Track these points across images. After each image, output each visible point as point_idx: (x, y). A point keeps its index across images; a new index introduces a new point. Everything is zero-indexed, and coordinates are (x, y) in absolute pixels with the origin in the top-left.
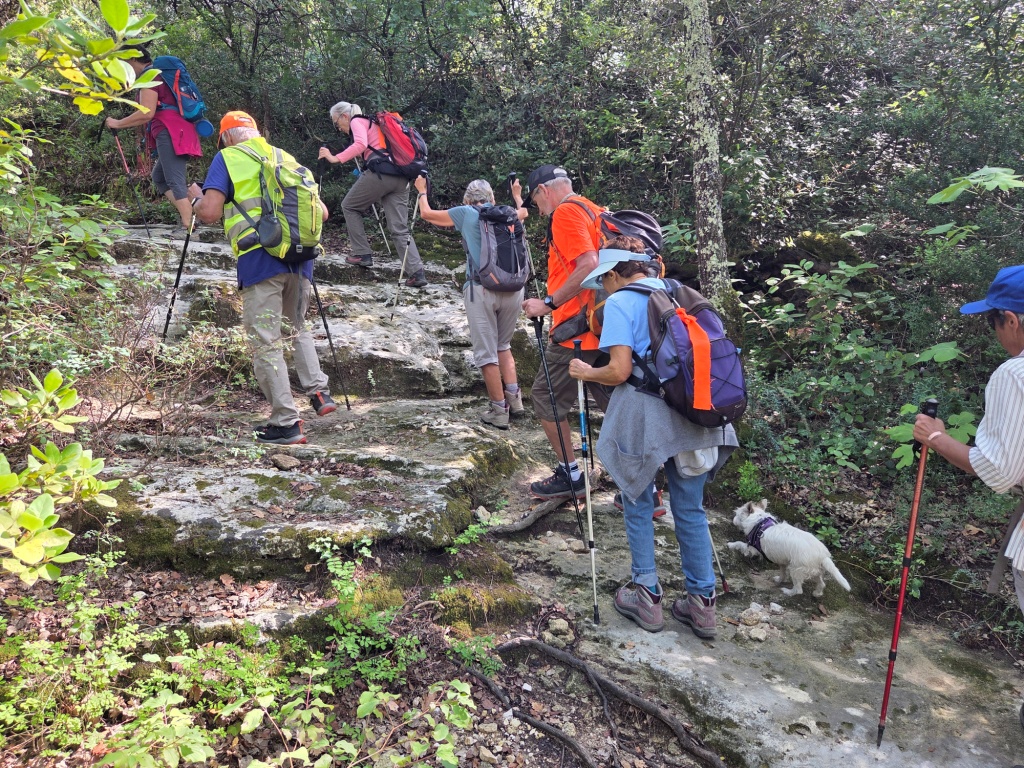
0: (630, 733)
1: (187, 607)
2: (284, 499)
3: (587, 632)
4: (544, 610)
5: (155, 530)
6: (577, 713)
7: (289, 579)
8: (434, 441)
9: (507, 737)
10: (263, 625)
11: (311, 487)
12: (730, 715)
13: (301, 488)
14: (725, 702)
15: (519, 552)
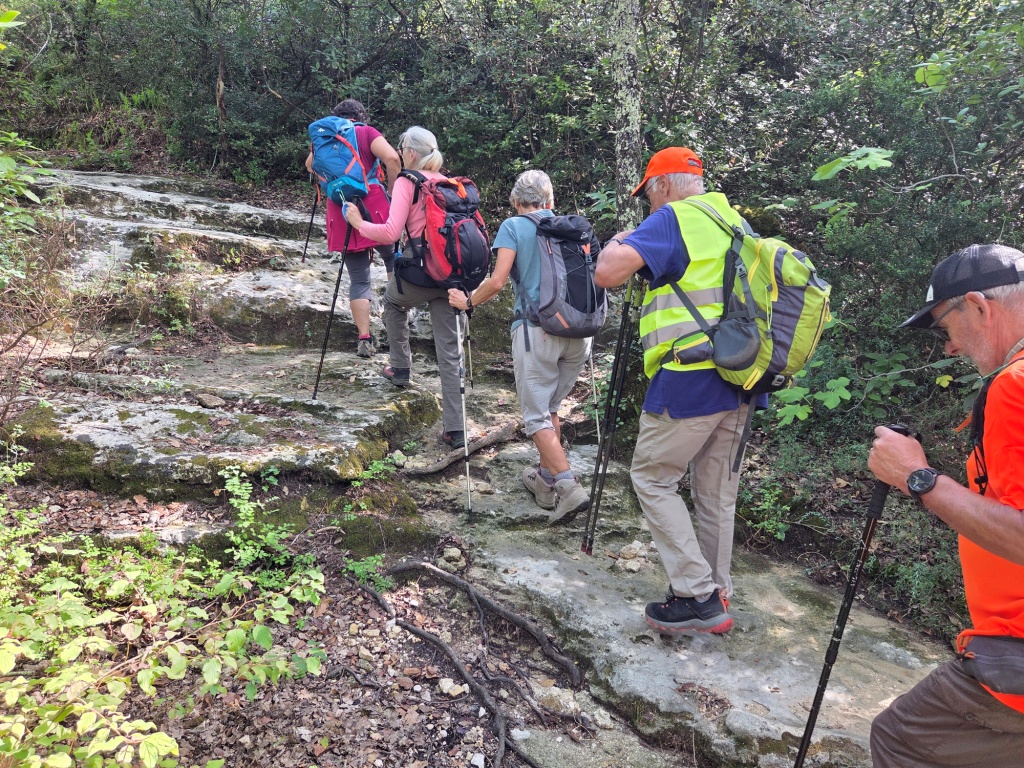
0: (501, 642)
1: (99, 520)
2: (202, 432)
3: (477, 560)
4: (441, 541)
5: (74, 453)
6: (457, 626)
7: (199, 502)
8: (360, 389)
9: (387, 641)
10: (170, 538)
11: (229, 423)
12: (587, 627)
13: (219, 423)
14: (585, 616)
15: (428, 492)
